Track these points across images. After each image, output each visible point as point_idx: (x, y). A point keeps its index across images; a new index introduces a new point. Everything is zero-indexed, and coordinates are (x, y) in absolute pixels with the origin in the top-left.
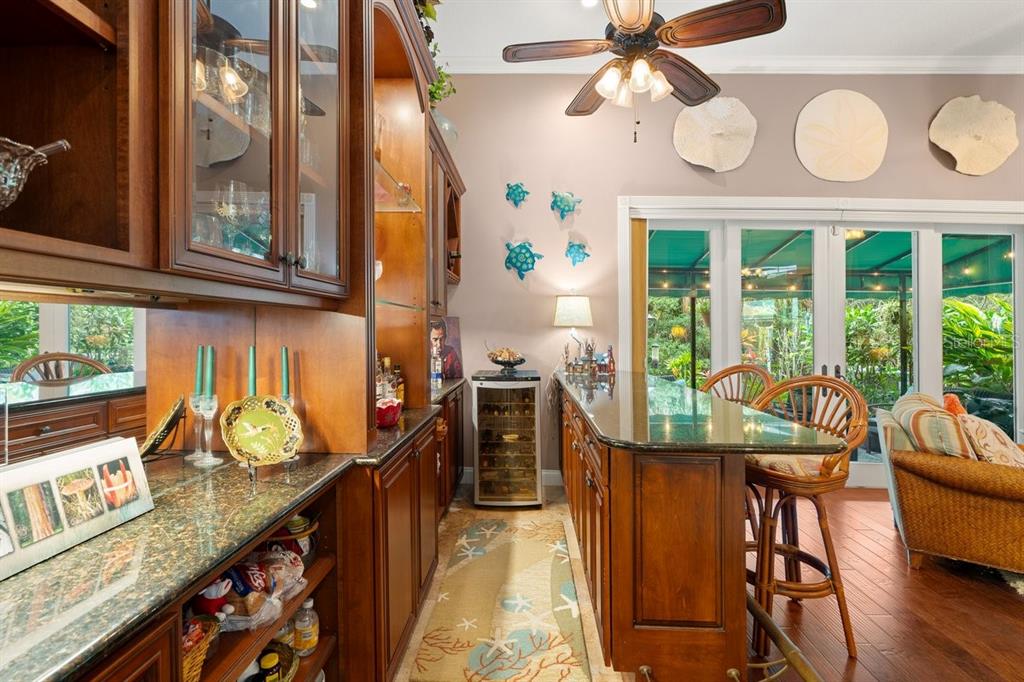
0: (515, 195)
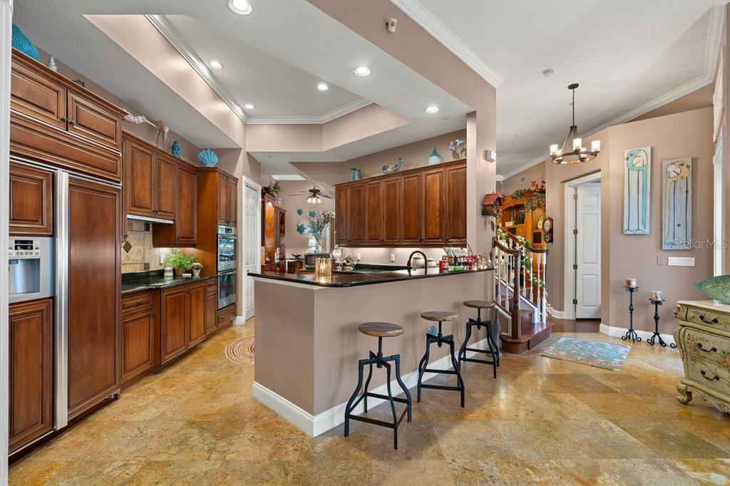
0: (300, 212)
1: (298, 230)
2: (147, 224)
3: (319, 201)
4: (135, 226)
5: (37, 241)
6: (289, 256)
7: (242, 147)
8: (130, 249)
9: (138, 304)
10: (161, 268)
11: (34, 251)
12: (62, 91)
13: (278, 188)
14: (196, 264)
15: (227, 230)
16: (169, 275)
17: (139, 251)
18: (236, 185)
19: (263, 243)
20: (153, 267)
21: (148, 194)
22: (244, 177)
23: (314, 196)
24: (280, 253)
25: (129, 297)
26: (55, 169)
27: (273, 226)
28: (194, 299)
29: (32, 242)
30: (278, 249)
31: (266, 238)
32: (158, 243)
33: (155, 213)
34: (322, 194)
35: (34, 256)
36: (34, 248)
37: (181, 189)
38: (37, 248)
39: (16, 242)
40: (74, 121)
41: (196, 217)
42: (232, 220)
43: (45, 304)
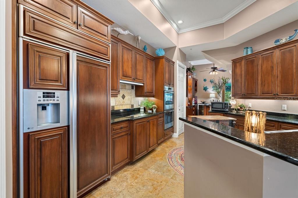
0: (205, 80)
1: (204, 89)
2: (132, 86)
3: (217, 73)
4: (127, 87)
5: (57, 93)
6: (199, 102)
7: (177, 45)
8: (124, 98)
9: (121, 128)
10: (139, 107)
11: (56, 99)
12: (75, 6)
13: (194, 69)
14: (154, 106)
15: (169, 89)
16: (142, 110)
17: (129, 99)
18: (174, 65)
19: (187, 96)
20: (135, 107)
21: (130, 70)
22: (177, 61)
23: (214, 71)
24: (195, 101)
25: (116, 124)
26: (69, 51)
27: (191, 87)
28: (151, 125)
29: (54, 93)
30: (194, 98)
31: (188, 93)
32: (137, 95)
33: (134, 80)
34: (219, 69)
35: (56, 102)
36: (56, 97)
37: (147, 68)
38: (58, 97)
39: (44, 93)
40: (82, 24)
41: (154, 82)
42: (172, 83)
43: (63, 130)
